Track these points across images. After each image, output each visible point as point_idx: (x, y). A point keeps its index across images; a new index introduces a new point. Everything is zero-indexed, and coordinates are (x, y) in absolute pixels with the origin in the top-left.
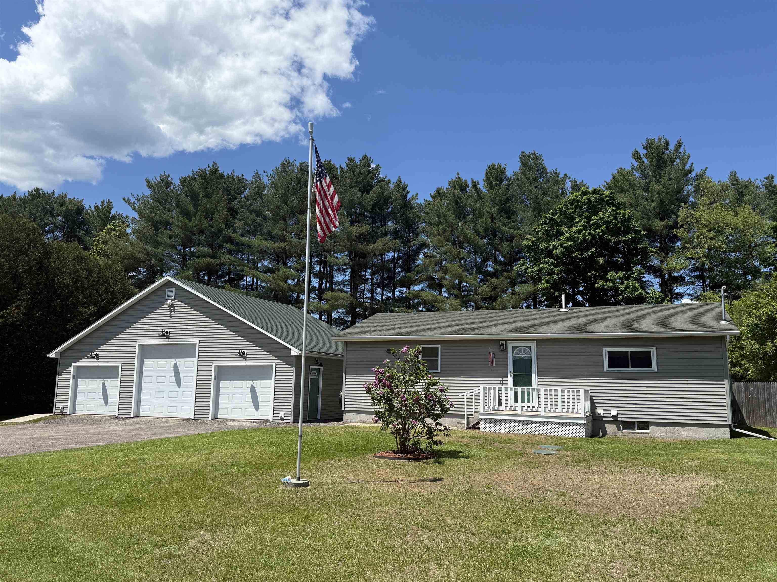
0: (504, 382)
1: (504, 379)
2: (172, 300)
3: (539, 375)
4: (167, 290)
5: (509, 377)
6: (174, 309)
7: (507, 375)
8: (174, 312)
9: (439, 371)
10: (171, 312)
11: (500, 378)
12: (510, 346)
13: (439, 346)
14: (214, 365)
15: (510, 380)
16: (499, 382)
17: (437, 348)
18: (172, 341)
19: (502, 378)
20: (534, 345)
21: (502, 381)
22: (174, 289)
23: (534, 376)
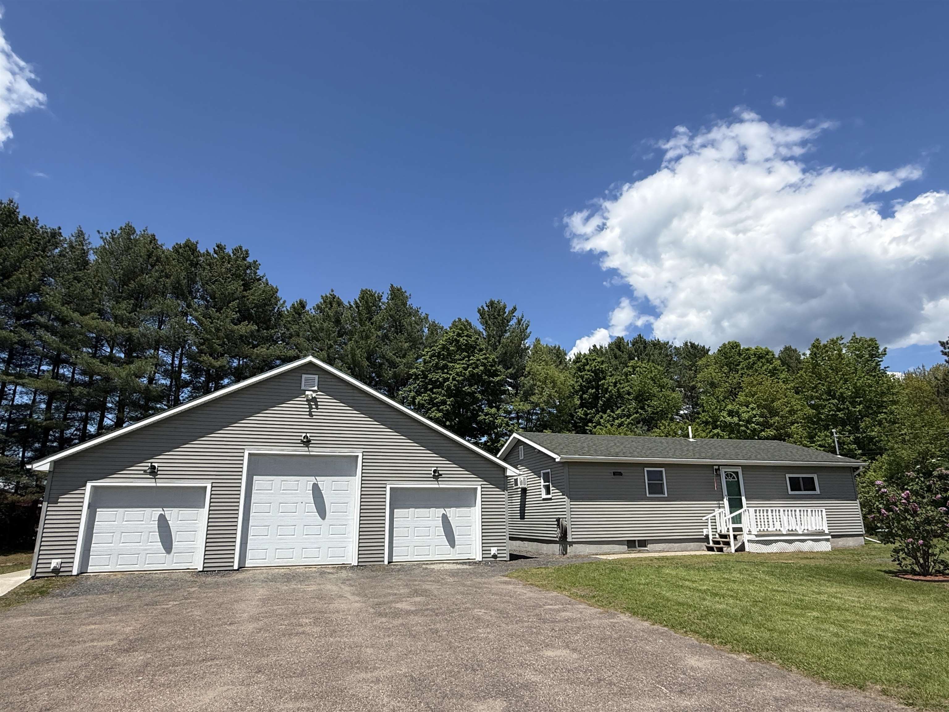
0: (721, 505)
1: (720, 502)
2: (314, 391)
3: (747, 499)
4: (304, 376)
5: (725, 500)
6: (317, 405)
7: (723, 498)
8: (317, 408)
9: (666, 495)
10: (310, 408)
11: (717, 501)
12: (723, 471)
13: (663, 469)
14: (388, 487)
15: (726, 502)
16: (717, 505)
17: (661, 471)
18: (315, 451)
19: (719, 501)
20: (740, 471)
21: (719, 504)
22: (316, 377)
23: (743, 498)
